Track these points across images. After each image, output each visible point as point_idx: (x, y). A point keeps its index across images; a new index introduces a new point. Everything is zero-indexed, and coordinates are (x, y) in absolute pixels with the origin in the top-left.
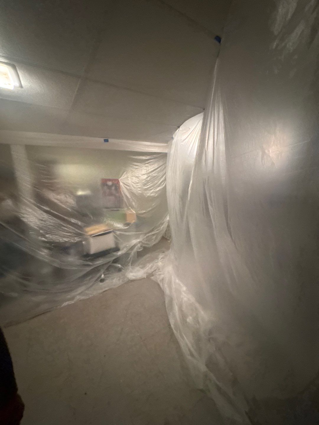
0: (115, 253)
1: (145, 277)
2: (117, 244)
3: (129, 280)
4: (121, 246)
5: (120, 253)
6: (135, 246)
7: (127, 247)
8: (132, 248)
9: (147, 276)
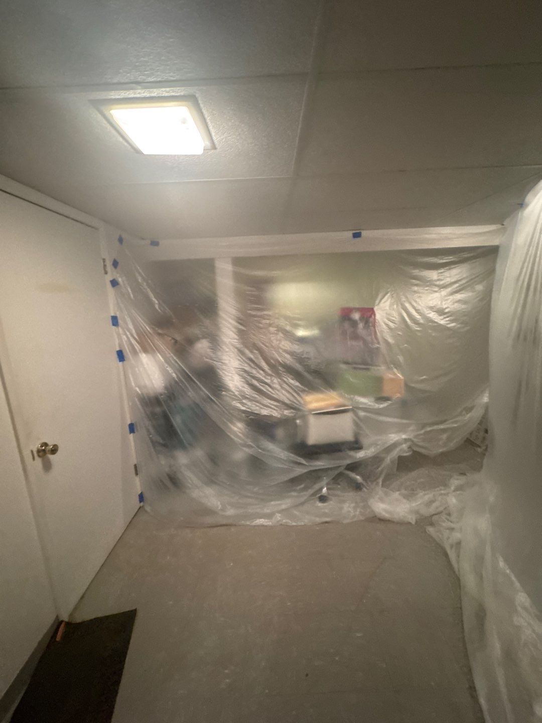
0: (352, 453)
1: (413, 522)
2: (357, 435)
3: (376, 516)
4: (365, 441)
5: (361, 455)
6: (395, 445)
7: (377, 445)
8: (389, 449)
9: (416, 520)
